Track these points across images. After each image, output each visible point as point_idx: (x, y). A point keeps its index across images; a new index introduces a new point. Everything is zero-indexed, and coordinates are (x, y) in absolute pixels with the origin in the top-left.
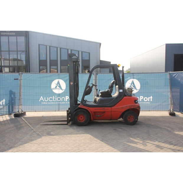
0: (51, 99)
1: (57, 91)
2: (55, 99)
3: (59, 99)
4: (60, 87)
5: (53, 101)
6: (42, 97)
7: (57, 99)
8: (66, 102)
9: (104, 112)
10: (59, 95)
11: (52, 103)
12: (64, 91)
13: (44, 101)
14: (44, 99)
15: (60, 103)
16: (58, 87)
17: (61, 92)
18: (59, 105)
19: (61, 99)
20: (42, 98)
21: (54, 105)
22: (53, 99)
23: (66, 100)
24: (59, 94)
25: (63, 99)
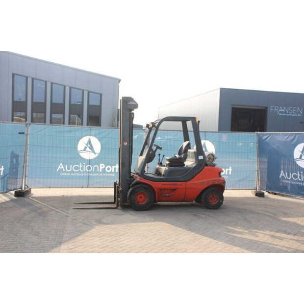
0: (76, 168)
1: (87, 155)
2: (82, 168)
3: (89, 168)
4: (91, 148)
5: (80, 172)
6: (61, 164)
7: (86, 168)
8: (101, 173)
9: (174, 190)
10: (89, 162)
11: (78, 174)
12: (97, 155)
13: (64, 170)
14: (65, 168)
15: (91, 175)
16: (88, 149)
17: (92, 156)
18: (89, 178)
19: (93, 168)
20: (61, 166)
21: (80, 177)
22: (79, 168)
23: (101, 171)
24: (89, 160)
25: (96, 168)
